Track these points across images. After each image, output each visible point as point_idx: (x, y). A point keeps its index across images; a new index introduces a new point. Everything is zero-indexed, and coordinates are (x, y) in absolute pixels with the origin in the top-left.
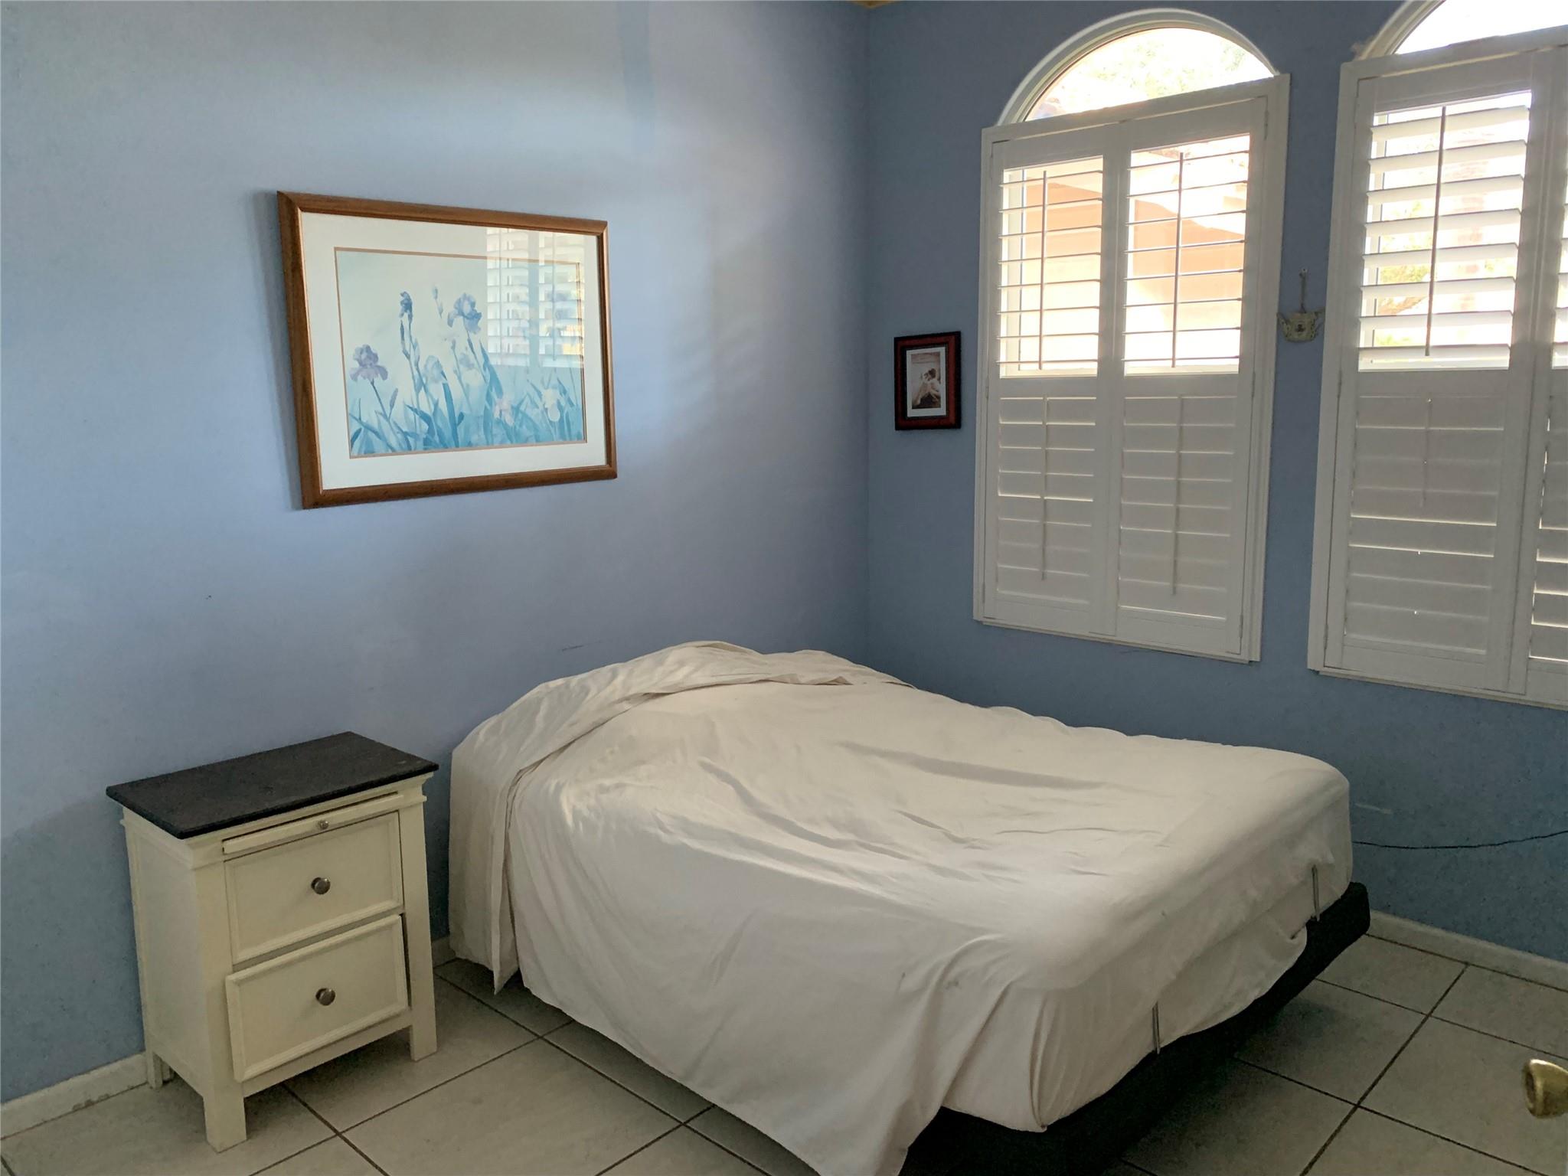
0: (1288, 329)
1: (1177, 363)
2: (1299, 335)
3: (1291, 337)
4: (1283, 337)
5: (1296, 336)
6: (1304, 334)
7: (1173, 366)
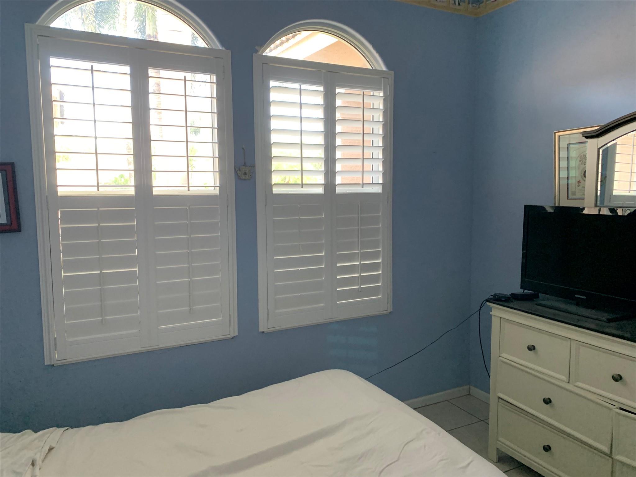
0: (240, 173)
1: (191, 188)
2: (245, 177)
3: (241, 178)
4: (238, 176)
5: (243, 177)
6: (247, 177)
7: (189, 190)
